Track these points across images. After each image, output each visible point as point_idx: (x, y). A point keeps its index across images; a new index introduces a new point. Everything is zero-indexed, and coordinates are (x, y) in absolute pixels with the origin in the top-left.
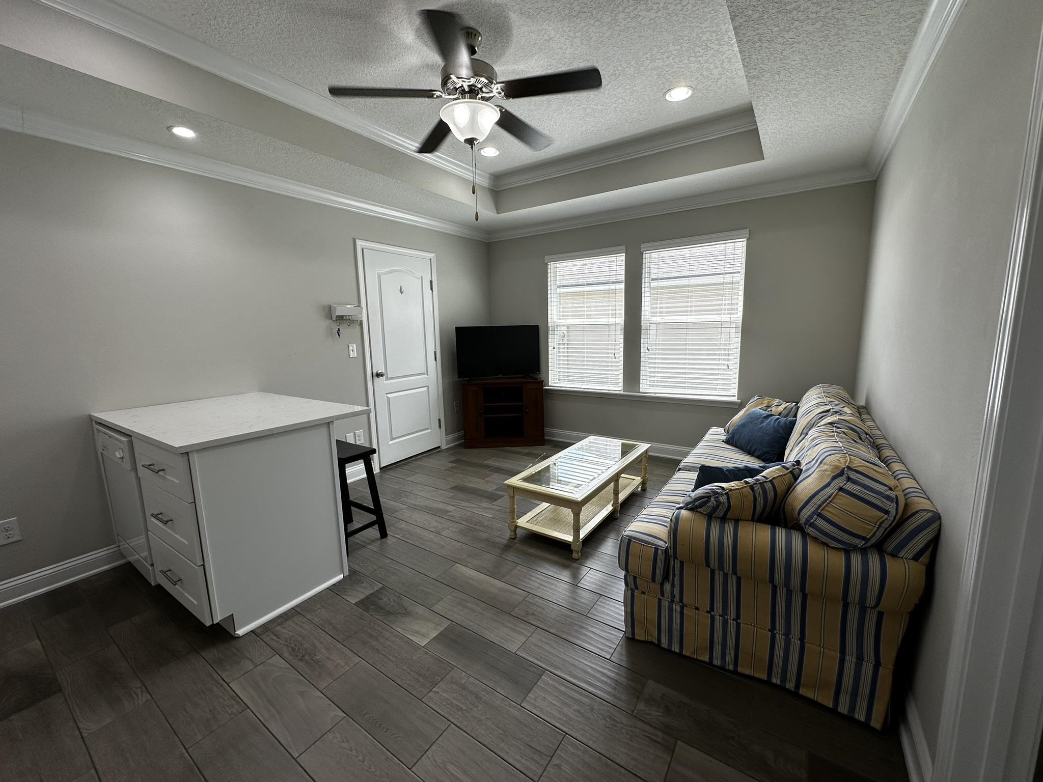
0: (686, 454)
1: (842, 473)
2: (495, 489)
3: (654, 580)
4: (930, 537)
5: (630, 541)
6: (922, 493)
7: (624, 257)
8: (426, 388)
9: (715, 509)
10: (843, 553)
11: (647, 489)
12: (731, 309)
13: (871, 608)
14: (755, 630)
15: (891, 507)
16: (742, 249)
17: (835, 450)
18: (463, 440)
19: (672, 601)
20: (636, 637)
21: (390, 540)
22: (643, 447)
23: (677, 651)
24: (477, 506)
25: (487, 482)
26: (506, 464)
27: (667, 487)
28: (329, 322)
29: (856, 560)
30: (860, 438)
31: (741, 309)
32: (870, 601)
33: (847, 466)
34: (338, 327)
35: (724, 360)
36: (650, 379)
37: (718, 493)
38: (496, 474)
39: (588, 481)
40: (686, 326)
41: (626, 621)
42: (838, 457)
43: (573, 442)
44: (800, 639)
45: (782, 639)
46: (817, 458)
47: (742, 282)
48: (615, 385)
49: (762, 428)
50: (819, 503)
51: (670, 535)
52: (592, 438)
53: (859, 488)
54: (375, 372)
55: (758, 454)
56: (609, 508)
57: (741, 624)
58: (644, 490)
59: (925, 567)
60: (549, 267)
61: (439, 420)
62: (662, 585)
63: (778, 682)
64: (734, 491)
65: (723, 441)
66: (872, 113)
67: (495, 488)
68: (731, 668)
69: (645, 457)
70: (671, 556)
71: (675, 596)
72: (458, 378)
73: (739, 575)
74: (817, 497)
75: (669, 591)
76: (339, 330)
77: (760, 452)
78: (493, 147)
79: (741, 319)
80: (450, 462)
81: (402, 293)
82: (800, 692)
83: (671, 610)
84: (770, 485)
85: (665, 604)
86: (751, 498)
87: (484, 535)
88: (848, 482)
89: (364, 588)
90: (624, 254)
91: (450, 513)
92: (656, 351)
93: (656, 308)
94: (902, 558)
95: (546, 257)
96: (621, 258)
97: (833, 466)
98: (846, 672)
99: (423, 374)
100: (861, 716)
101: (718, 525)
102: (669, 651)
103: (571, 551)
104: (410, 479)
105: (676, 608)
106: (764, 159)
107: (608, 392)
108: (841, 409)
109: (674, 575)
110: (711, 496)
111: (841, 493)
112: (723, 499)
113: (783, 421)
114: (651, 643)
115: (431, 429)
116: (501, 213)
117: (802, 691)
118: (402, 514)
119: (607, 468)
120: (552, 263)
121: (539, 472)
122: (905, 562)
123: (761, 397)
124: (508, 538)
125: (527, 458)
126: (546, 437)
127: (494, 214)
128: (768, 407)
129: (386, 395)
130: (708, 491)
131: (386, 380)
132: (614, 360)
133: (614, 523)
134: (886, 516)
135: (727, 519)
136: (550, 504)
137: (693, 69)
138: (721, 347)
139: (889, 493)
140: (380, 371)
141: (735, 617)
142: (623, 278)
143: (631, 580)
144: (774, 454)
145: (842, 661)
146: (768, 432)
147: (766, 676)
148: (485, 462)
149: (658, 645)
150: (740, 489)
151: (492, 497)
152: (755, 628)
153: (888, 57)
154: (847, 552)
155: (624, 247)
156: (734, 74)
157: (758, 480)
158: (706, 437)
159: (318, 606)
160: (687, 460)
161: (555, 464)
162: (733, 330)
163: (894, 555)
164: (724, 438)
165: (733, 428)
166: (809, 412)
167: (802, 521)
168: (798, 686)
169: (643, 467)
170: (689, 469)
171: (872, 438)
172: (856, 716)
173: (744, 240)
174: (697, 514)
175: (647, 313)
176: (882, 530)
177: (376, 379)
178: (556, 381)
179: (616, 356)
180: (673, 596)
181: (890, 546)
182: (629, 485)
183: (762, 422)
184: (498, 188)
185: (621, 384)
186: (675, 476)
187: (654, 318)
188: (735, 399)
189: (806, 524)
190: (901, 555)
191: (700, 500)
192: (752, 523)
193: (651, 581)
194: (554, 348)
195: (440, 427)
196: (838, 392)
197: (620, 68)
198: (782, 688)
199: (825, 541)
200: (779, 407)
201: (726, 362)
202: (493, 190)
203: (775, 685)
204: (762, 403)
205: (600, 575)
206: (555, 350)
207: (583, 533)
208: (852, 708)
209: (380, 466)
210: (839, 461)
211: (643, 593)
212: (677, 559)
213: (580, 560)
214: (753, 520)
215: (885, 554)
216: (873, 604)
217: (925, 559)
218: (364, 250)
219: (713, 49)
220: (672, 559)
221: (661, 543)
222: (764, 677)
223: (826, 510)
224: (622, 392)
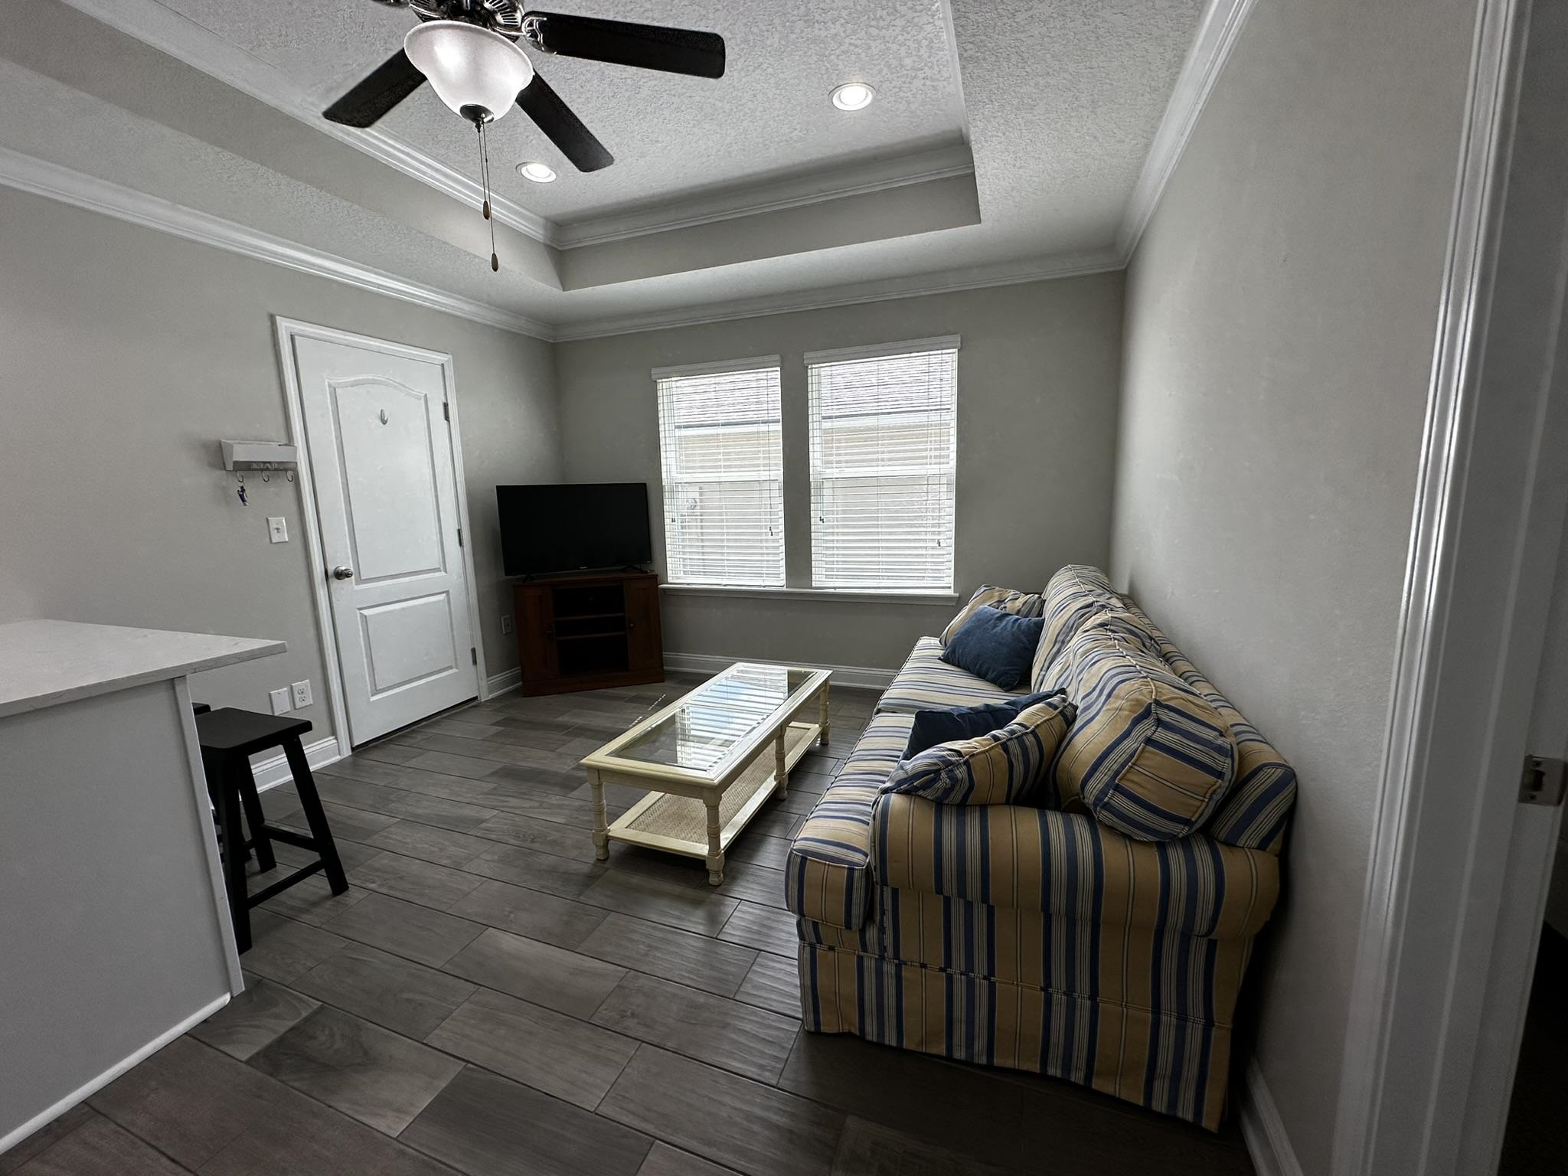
0: (889, 681)
1: (1147, 713)
2: (573, 769)
3: (848, 926)
4: (1284, 809)
5: (804, 859)
6: (1254, 733)
7: (779, 373)
8: (444, 594)
9: (948, 791)
10: (1156, 849)
11: (830, 742)
12: (940, 457)
13: (1201, 936)
14: (1020, 991)
15: (1224, 764)
16: (952, 365)
17: (1127, 674)
18: (521, 683)
19: (882, 958)
20: (823, 1029)
21: (354, 895)
22: (820, 676)
23: (894, 1043)
24: (537, 804)
25: (560, 755)
26: (599, 720)
27: (863, 744)
28: (219, 473)
29: (1176, 858)
30: (1144, 645)
31: (953, 455)
32: (1201, 925)
33: (1155, 699)
34: (242, 484)
35: (933, 533)
36: (827, 566)
37: (951, 763)
38: (577, 739)
39: (742, 734)
40: (877, 482)
41: (803, 999)
42: (1136, 684)
43: (715, 672)
44: (1090, 998)
45: (1063, 1000)
46: (1100, 687)
47: (954, 424)
48: (774, 579)
49: (995, 635)
50: (1115, 767)
51: (875, 846)
52: (739, 667)
53: (1177, 737)
54: (331, 569)
55: (993, 676)
56: (770, 784)
57: (997, 984)
58: (824, 744)
59: (1277, 859)
60: (660, 386)
61: (474, 651)
62: (863, 931)
63: (1059, 1074)
64: (978, 757)
65: (939, 659)
66: (1129, 156)
67: (573, 766)
68: (983, 1060)
69: (825, 691)
70: (877, 882)
71: (885, 948)
72: (506, 575)
73: (991, 904)
74: (1112, 756)
75: (876, 941)
76: (243, 490)
77: (995, 673)
78: (542, 163)
79: (954, 471)
80: (492, 725)
81: (384, 422)
82: (1093, 1086)
83: (879, 973)
84: (1033, 738)
85: (870, 964)
86: (1005, 765)
87: (546, 861)
88: (1158, 727)
89: (277, 1017)
90: (779, 369)
91: (484, 825)
92: (833, 522)
93: (832, 455)
94: (1243, 847)
95: (654, 371)
96: (775, 375)
97: (1132, 700)
98: (1163, 1041)
99: (438, 570)
100: (1186, 1113)
101: (954, 820)
102: (880, 1046)
103: (707, 873)
104: (413, 763)
105: (889, 968)
106: (980, 221)
107: (762, 588)
108: (1107, 601)
109: (883, 913)
110: (940, 769)
111: (1149, 748)
112: (961, 773)
113: (1025, 623)
114: (850, 1034)
115: (457, 668)
116: (569, 290)
117: (1097, 1084)
118: (386, 837)
119: (765, 717)
120: (664, 380)
121: (659, 726)
122: (1249, 853)
123: (990, 587)
124: (592, 861)
125: (634, 705)
126: (665, 668)
127: (555, 290)
128: (1001, 602)
129: (358, 611)
130: (934, 761)
131: (357, 583)
132: (771, 537)
133: (779, 808)
134: (1220, 781)
135: (968, 805)
136: (663, 794)
137: (875, 51)
138: (928, 514)
139: (1220, 741)
140: (343, 568)
141: (986, 974)
142: (778, 415)
143: (809, 929)
144: (1016, 674)
145: (1156, 1024)
146: (1004, 641)
147: (1038, 1065)
148: (560, 719)
149: (861, 1038)
150: (987, 751)
151: (568, 784)
152: (1020, 988)
153: (1160, 53)
154: (1161, 847)
155: (777, 357)
156: (936, 73)
157: (1012, 732)
158: (915, 654)
159: (153, 1084)
160: (890, 693)
161: (683, 711)
162: (944, 488)
163: (1231, 844)
164: (940, 653)
165: (953, 637)
166: (1064, 608)
167: (1090, 798)
168: (1089, 1075)
169: (821, 707)
170: (895, 709)
171: (1158, 644)
172: (1180, 1114)
173: (954, 350)
174: (917, 800)
175: (818, 463)
176: (1212, 804)
177: (335, 584)
178: (679, 575)
179: (773, 530)
180: (883, 949)
181: (1223, 831)
182: (801, 739)
183: (995, 626)
184: (562, 246)
185: (783, 576)
186: (873, 724)
187: (828, 471)
188: (950, 592)
189: (1095, 805)
190: (1241, 843)
191: (923, 777)
192: (1007, 808)
193: (844, 928)
194: (673, 521)
195: (475, 662)
196: (1096, 577)
197: (755, 30)
198: (1064, 1083)
199: (1126, 832)
200: (1017, 601)
201: (937, 537)
202: (553, 248)
203: (1053, 1079)
204: (992, 597)
205: (758, 912)
206: (676, 523)
207: (726, 837)
208: (1173, 1103)
209: (351, 744)
210: (1139, 690)
211: (832, 948)
212: (887, 885)
213: (722, 886)
214: (1008, 803)
215: (1217, 843)
216: (1204, 930)
217: (1275, 845)
218: (296, 338)
219: (904, 16)
220: (878, 887)
221: (858, 858)
222: (1036, 1068)
223: (1128, 780)
224: (785, 589)
